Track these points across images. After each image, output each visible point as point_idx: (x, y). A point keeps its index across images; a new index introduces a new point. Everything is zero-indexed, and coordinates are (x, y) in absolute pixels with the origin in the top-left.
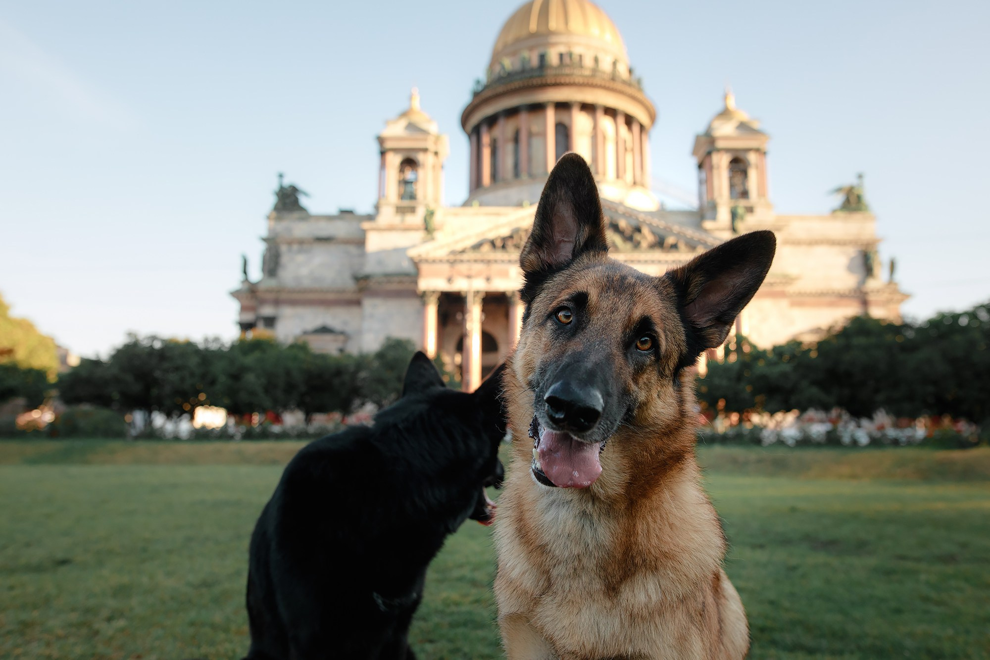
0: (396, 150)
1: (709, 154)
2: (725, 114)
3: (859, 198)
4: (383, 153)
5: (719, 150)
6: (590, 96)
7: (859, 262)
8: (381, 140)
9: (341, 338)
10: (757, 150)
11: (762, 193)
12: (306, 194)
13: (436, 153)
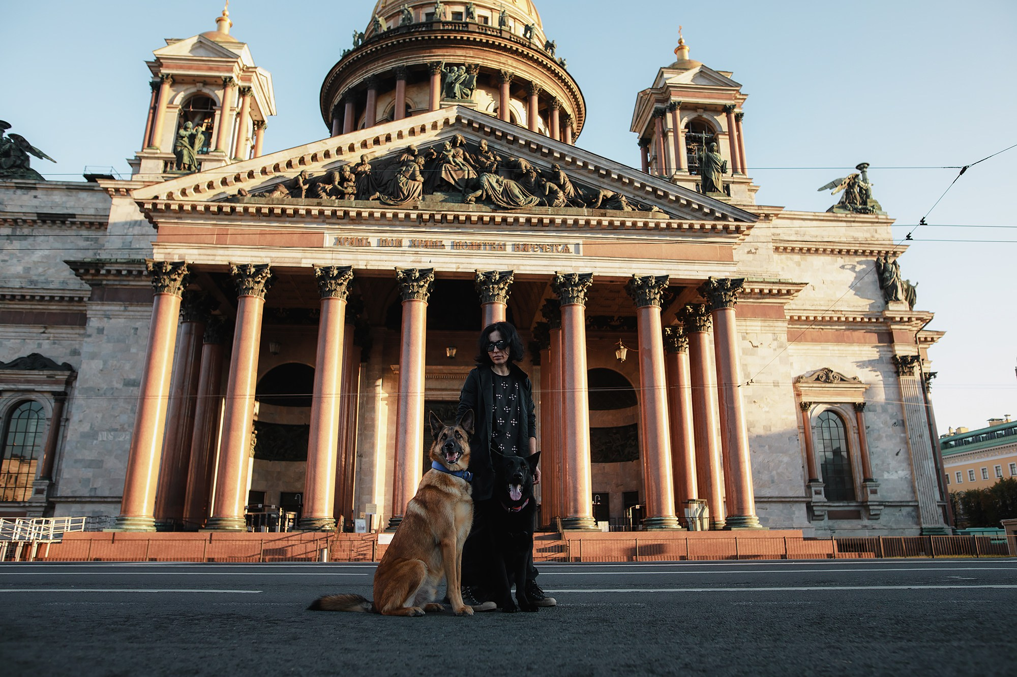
0: (176, 81)
1: (660, 114)
2: (680, 66)
4: (156, 87)
5: (672, 108)
8: (156, 65)
10: (727, 110)
13: (244, 92)
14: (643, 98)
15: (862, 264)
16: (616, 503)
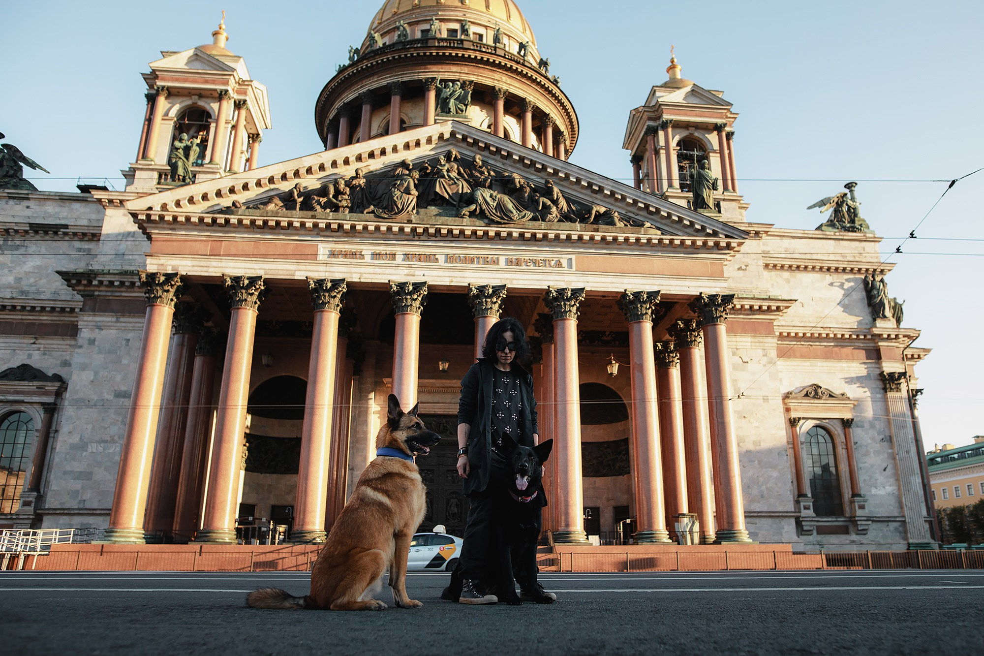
1: (652, 132)
2: (672, 85)
4: (152, 99)
5: (664, 126)
10: (718, 128)
12: (33, 165)
13: (239, 105)
14: (636, 116)
15: (850, 282)
16: (606, 517)
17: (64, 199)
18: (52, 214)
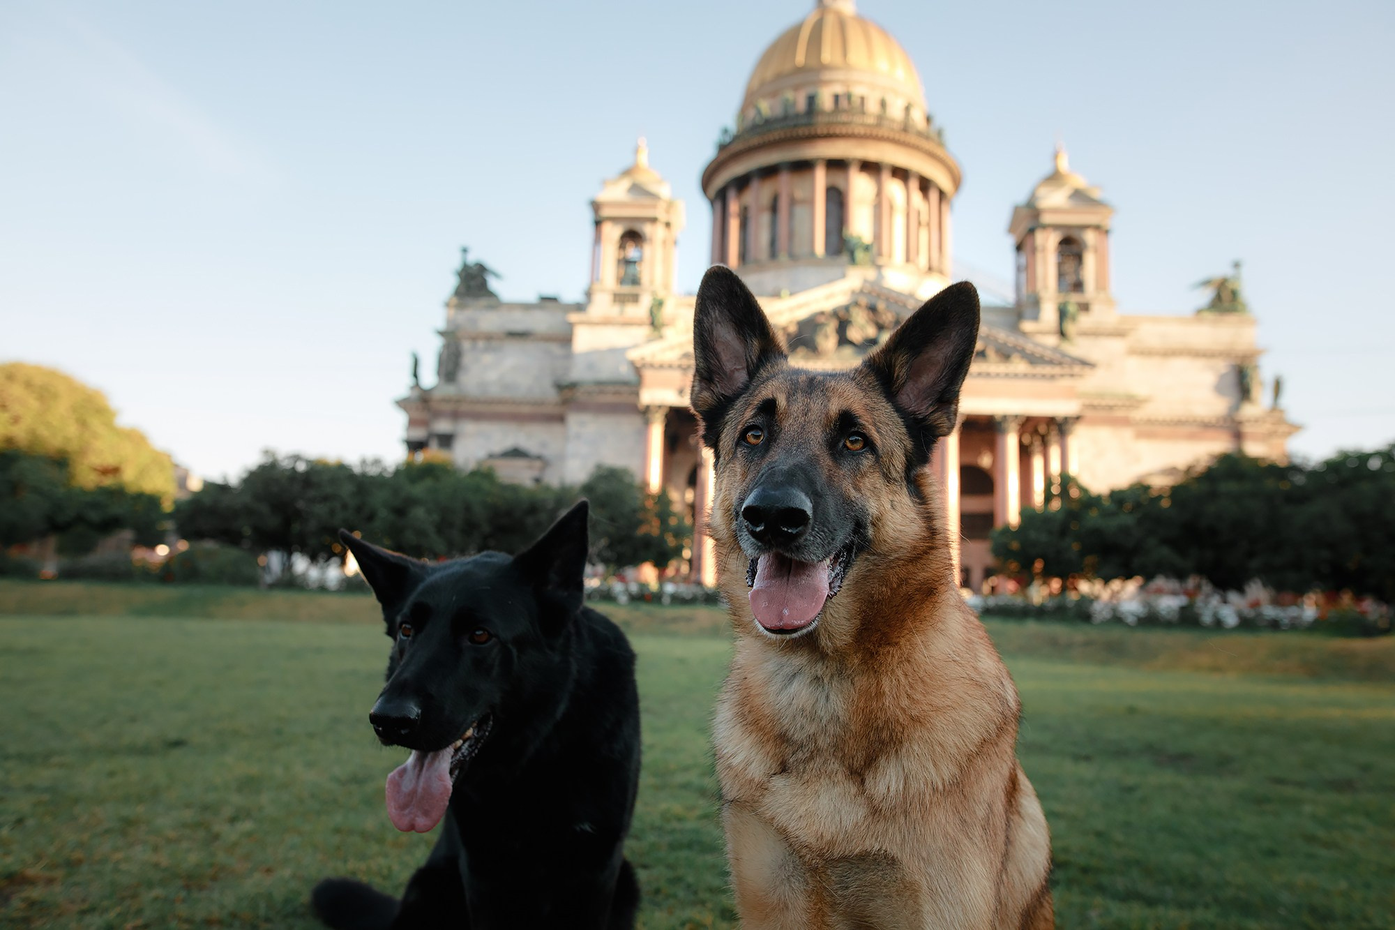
0: (615, 220)
1: (1031, 231)
2: (1054, 178)
3: (1234, 294)
4: (598, 223)
5: (1045, 227)
6: (872, 152)
7: (1231, 380)
8: (596, 206)
9: (538, 464)
10: (1097, 228)
11: (1102, 285)
12: (496, 275)
13: (668, 225)
16: (976, 575)
17: (526, 307)
18: (520, 321)
